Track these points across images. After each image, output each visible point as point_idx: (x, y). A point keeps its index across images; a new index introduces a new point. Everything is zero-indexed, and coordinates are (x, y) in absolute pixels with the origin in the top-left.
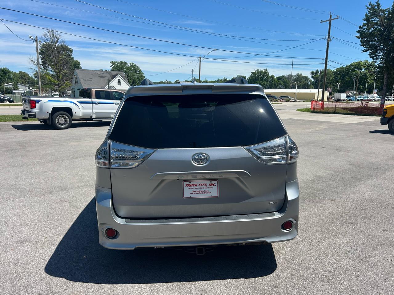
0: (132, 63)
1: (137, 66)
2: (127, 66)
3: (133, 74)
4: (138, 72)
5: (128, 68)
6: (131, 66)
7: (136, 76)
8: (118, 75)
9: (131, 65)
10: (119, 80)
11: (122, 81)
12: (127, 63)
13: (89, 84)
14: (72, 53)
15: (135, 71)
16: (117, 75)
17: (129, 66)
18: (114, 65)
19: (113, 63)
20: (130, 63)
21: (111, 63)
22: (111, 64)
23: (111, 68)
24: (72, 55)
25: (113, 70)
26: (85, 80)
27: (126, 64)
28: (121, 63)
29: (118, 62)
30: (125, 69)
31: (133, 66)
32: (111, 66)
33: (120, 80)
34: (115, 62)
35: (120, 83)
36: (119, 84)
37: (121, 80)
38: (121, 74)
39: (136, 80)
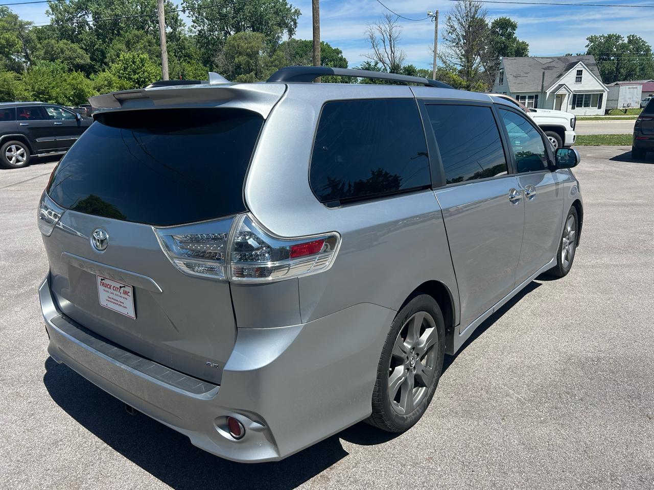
0: (633, 36)
1: (643, 41)
2: (620, 42)
3: (631, 58)
4: (642, 52)
5: (623, 46)
6: (630, 41)
7: (637, 60)
8: (579, 62)
9: (629, 39)
10: (580, 73)
11: (586, 75)
12: (622, 36)
13: (522, 84)
14: (514, 30)
15: (637, 51)
16: (576, 63)
17: (626, 41)
18: (592, 44)
19: (591, 40)
20: (629, 35)
21: (587, 39)
22: (588, 42)
23: (587, 49)
24: (514, 33)
25: (589, 53)
26: (516, 77)
27: (618, 38)
28: (610, 37)
29: (603, 36)
30: (615, 50)
31: (633, 40)
32: (587, 46)
33: (582, 71)
34: (596, 37)
35: (581, 77)
36: (579, 78)
37: (584, 72)
38: (589, 60)
39: (635, 69)
